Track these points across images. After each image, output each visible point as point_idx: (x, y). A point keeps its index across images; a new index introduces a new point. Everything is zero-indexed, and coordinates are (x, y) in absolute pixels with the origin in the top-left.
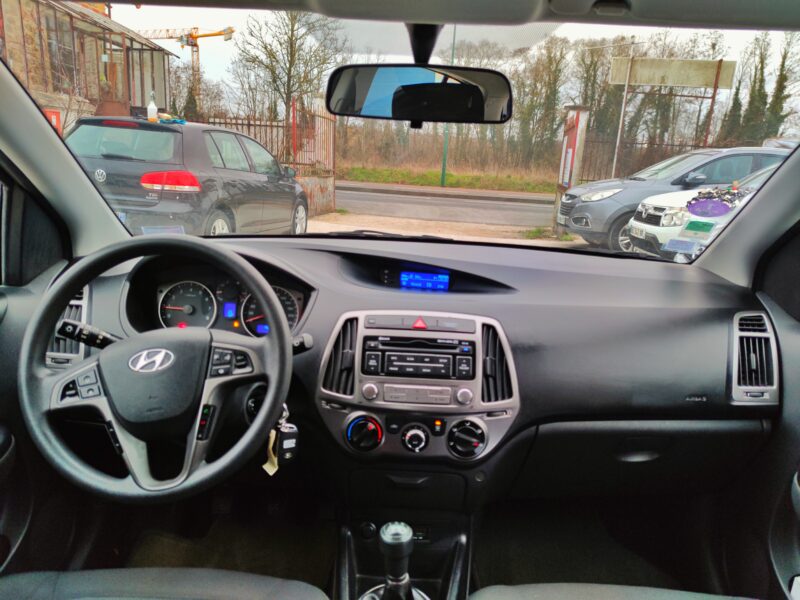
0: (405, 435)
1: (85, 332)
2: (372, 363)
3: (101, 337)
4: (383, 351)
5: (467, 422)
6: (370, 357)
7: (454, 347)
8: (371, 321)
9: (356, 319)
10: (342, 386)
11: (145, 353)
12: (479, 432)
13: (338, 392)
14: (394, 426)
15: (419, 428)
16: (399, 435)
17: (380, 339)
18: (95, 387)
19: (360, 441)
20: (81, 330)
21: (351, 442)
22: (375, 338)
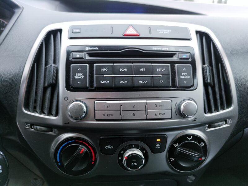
0: (122, 155)
2: (79, 76)
4: (91, 63)
5: (189, 136)
7: (171, 55)
8: (76, 31)
9: (60, 31)
10: (47, 105)
12: (202, 145)
13: (42, 112)
14: (109, 147)
15: (137, 147)
16: (115, 155)
19: (71, 165)
21: (61, 167)
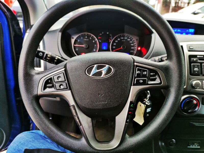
1: (48, 56)
2: (196, 69)
3: (57, 59)
4: (201, 63)
6: (194, 67)
8: (191, 47)
9: (182, 47)
11: (95, 66)
17: (198, 56)
18: (64, 84)
20: (47, 55)
22: (195, 56)
